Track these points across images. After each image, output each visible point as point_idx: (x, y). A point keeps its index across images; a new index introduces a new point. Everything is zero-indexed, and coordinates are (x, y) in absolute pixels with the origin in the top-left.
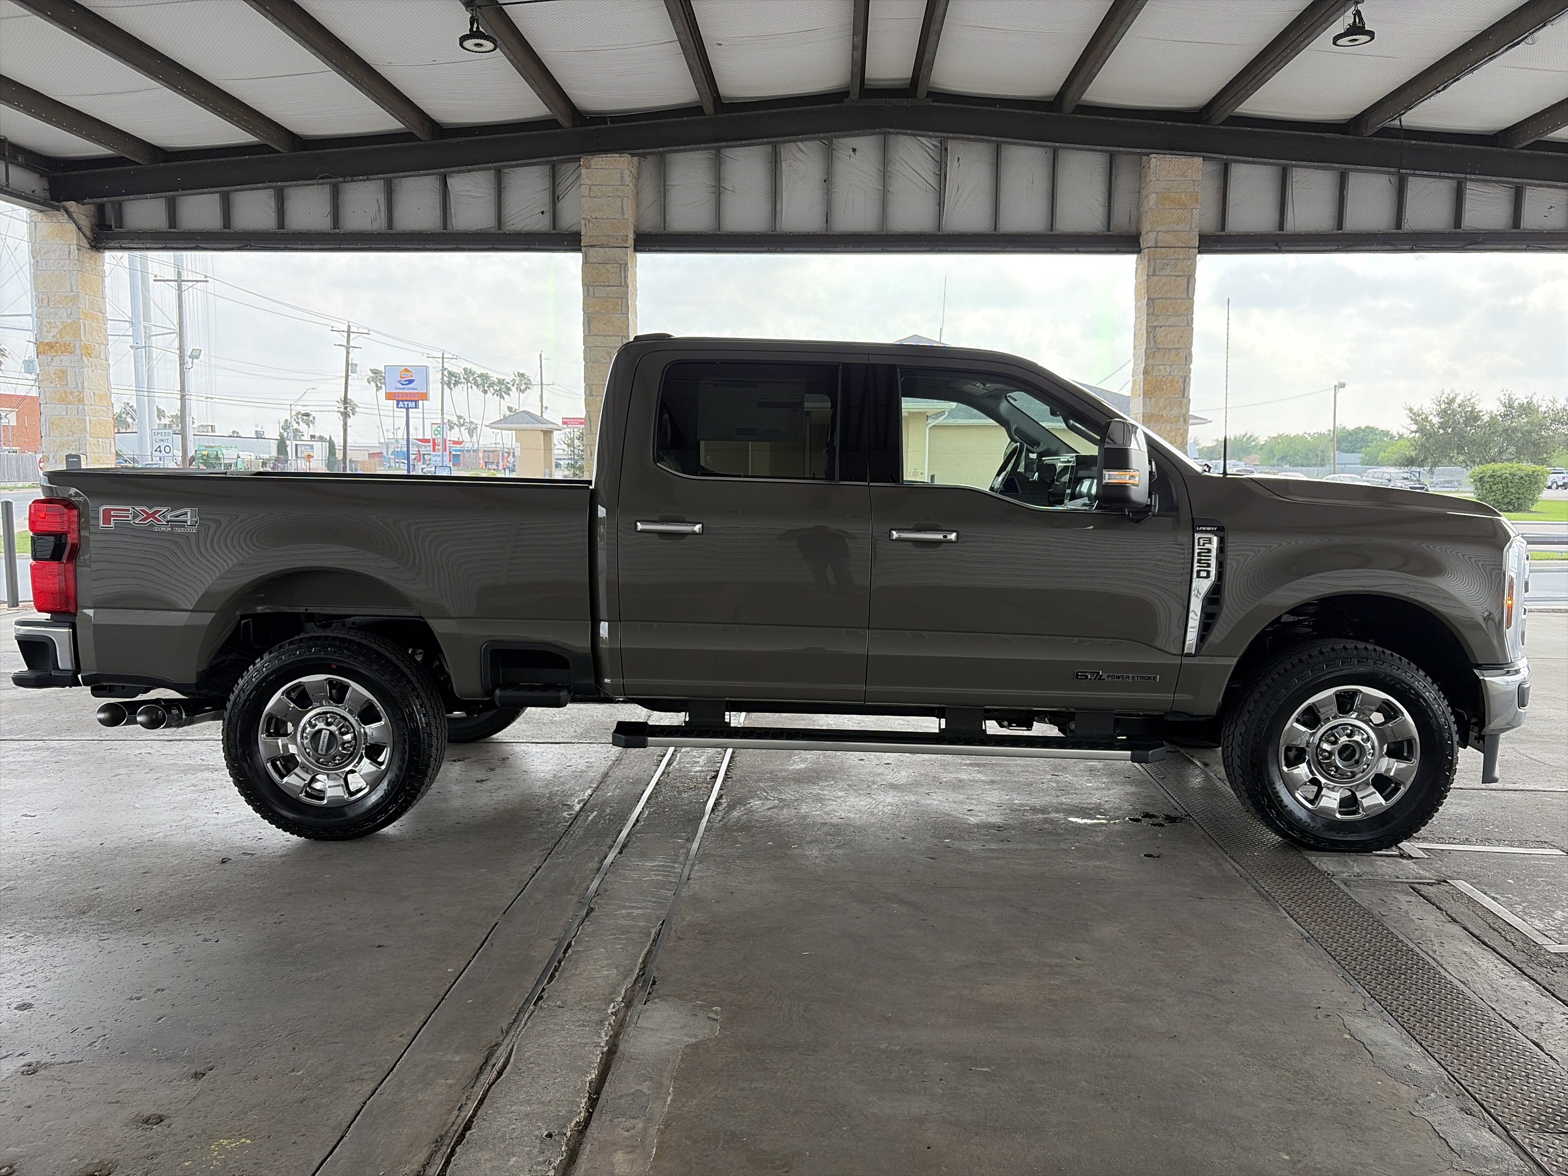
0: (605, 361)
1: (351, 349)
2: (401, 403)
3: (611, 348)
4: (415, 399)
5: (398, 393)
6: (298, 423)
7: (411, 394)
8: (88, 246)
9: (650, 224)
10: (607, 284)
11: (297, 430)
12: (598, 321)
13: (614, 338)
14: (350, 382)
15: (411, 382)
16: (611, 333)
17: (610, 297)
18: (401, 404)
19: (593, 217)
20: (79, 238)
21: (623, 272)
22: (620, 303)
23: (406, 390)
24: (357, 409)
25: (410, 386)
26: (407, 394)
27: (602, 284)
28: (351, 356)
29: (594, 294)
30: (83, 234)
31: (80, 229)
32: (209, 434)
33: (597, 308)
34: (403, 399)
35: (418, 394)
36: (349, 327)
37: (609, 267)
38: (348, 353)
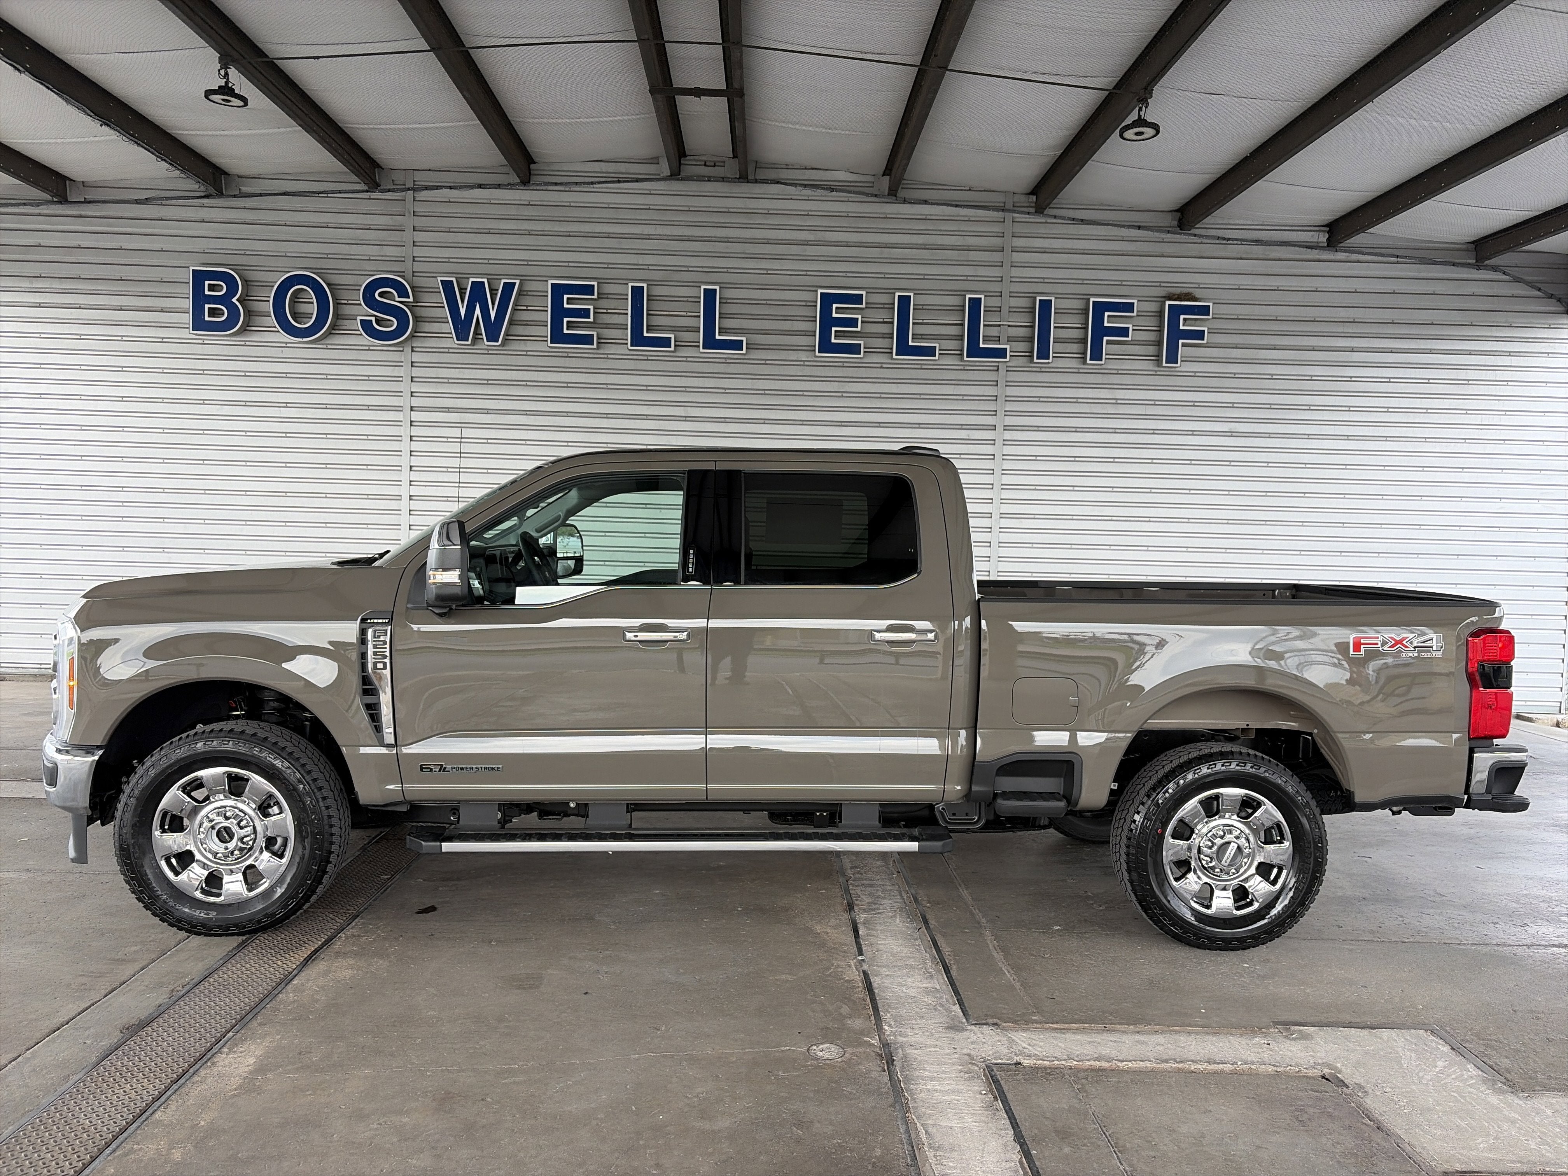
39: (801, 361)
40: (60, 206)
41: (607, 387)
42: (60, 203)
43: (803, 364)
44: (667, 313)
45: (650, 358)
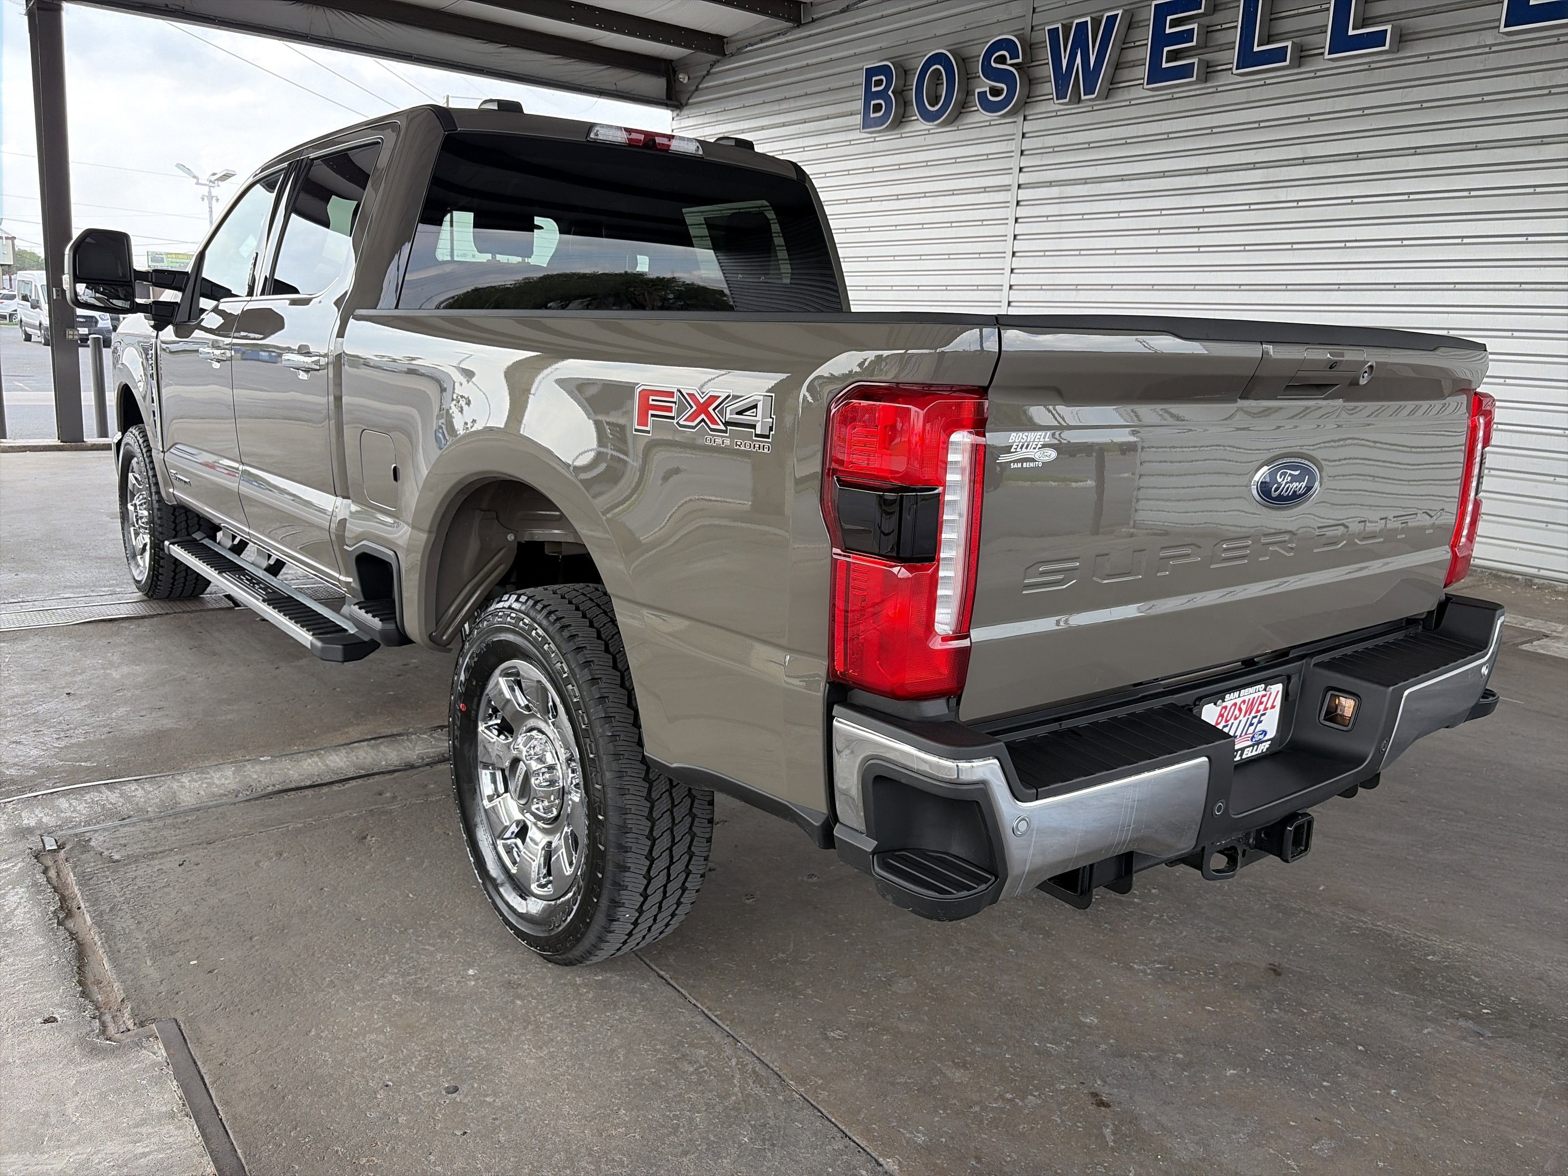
39: (1486, 46)
40: (798, 30)
41: (1211, 131)
42: (798, 26)
43: (1490, 50)
44: (1296, 12)
45: (1268, 82)
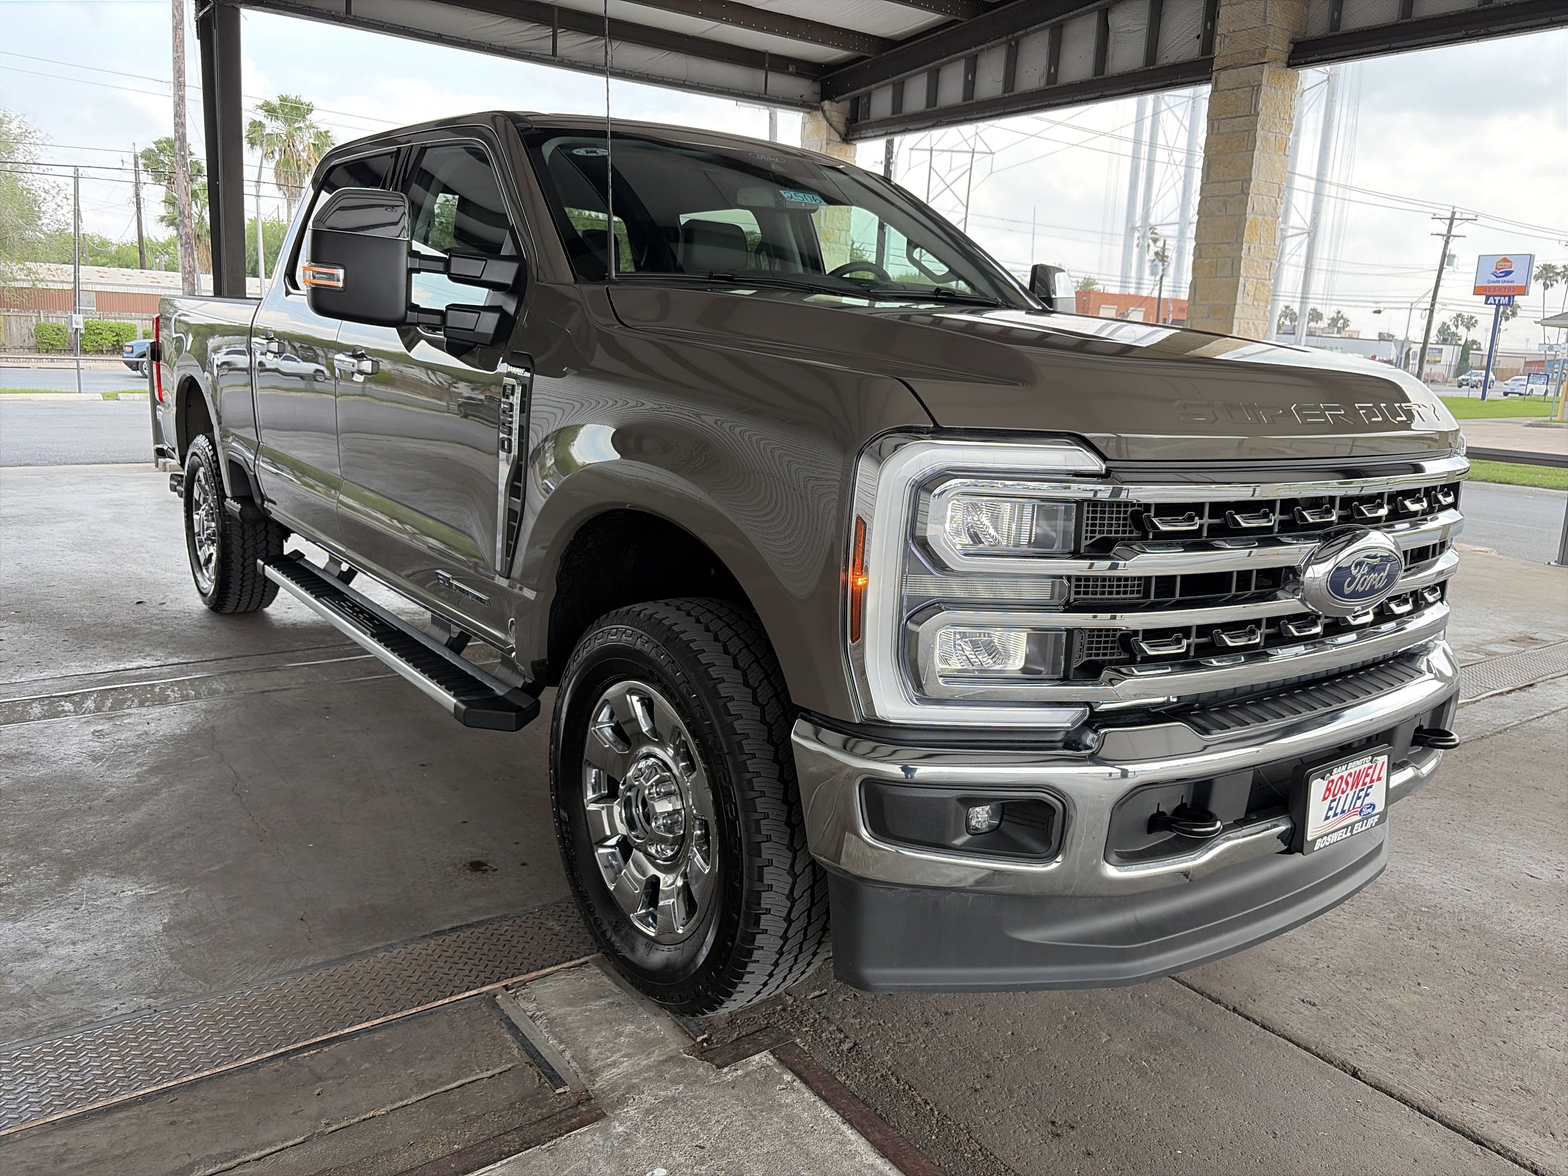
0: (1220, 214)
1: (1452, 238)
2: (1491, 298)
3: (1228, 196)
4: (1511, 293)
5: (1490, 287)
6: (1457, 326)
7: (1505, 288)
8: (839, 139)
9: (1319, 27)
10: (1234, 115)
11: (1454, 334)
12: (1219, 164)
13: (1233, 183)
14: (1443, 276)
15: (1508, 273)
16: (1230, 178)
17: (1236, 132)
18: (1491, 300)
19: (1231, 30)
20: (829, 134)
21: (1254, 96)
22: (1246, 138)
23: (1502, 283)
24: (1519, 311)
25: (1506, 278)
26: (1500, 288)
27: (1230, 116)
28: (1450, 246)
29: (1219, 129)
30: (835, 130)
31: (831, 125)
32: (1334, 335)
33: (1220, 147)
34: (1495, 293)
35: (1514, 287)
36: (1454, 213)
37: (1239, 92)
38: (1447, 243)
